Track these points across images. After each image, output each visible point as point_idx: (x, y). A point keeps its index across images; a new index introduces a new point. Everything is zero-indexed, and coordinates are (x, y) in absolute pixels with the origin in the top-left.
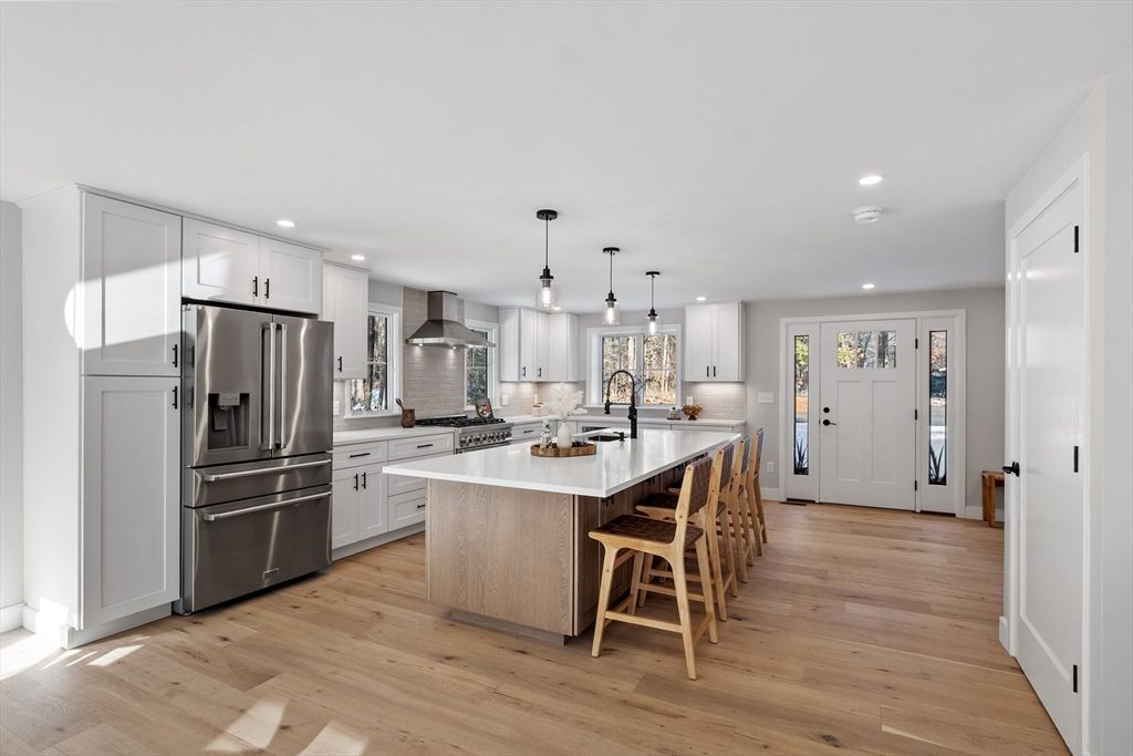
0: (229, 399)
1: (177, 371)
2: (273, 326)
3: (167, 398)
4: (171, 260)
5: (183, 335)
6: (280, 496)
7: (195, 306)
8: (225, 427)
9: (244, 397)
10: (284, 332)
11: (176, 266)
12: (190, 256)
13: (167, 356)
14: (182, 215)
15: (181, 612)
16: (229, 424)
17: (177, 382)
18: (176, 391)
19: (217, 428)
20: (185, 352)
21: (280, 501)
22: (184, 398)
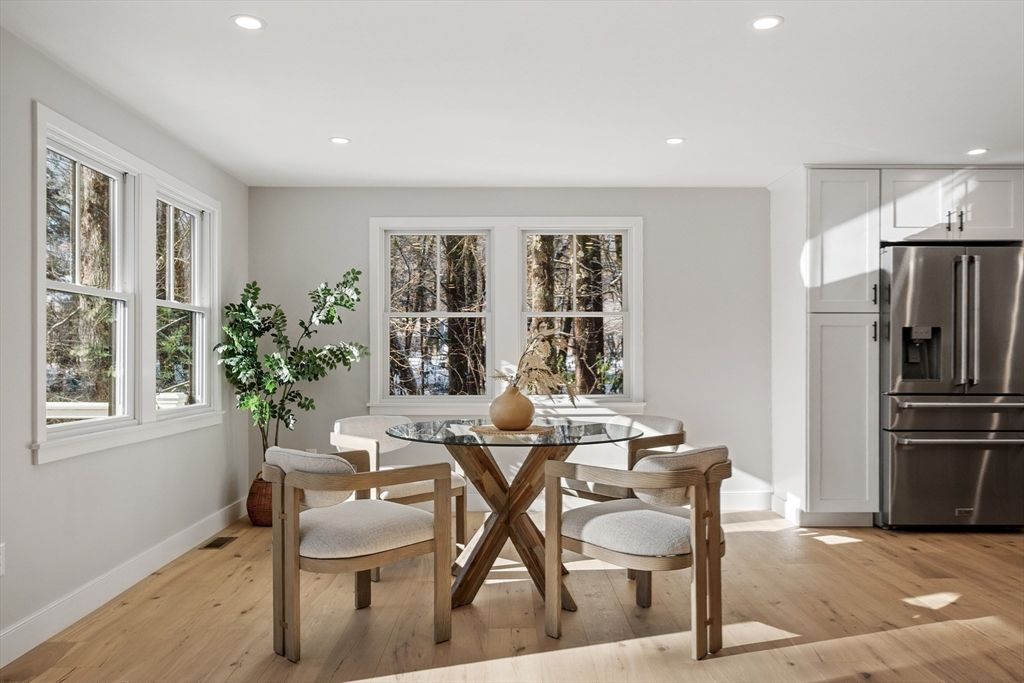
0: (922, 333)
1: (876, 308)
2: (964, 259)
3: (868, 331)
4: (871, 209)
5: (882, 273)
6: (992, 434)
7: (891, 248)
8: (918, 360)
9: (936, 331)
10: (977, 264)
11: (875, 214)
12: (888, 201)
13: (868, 294)
14: (879, 168)
15: (881, 524)
16: (922, 358)
17: (876, 318)
18: (875, 325)
19: (911, 360)
20: (883, 290)
21: (991, 438)
22: (882, 332)
